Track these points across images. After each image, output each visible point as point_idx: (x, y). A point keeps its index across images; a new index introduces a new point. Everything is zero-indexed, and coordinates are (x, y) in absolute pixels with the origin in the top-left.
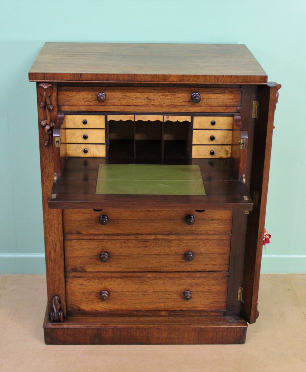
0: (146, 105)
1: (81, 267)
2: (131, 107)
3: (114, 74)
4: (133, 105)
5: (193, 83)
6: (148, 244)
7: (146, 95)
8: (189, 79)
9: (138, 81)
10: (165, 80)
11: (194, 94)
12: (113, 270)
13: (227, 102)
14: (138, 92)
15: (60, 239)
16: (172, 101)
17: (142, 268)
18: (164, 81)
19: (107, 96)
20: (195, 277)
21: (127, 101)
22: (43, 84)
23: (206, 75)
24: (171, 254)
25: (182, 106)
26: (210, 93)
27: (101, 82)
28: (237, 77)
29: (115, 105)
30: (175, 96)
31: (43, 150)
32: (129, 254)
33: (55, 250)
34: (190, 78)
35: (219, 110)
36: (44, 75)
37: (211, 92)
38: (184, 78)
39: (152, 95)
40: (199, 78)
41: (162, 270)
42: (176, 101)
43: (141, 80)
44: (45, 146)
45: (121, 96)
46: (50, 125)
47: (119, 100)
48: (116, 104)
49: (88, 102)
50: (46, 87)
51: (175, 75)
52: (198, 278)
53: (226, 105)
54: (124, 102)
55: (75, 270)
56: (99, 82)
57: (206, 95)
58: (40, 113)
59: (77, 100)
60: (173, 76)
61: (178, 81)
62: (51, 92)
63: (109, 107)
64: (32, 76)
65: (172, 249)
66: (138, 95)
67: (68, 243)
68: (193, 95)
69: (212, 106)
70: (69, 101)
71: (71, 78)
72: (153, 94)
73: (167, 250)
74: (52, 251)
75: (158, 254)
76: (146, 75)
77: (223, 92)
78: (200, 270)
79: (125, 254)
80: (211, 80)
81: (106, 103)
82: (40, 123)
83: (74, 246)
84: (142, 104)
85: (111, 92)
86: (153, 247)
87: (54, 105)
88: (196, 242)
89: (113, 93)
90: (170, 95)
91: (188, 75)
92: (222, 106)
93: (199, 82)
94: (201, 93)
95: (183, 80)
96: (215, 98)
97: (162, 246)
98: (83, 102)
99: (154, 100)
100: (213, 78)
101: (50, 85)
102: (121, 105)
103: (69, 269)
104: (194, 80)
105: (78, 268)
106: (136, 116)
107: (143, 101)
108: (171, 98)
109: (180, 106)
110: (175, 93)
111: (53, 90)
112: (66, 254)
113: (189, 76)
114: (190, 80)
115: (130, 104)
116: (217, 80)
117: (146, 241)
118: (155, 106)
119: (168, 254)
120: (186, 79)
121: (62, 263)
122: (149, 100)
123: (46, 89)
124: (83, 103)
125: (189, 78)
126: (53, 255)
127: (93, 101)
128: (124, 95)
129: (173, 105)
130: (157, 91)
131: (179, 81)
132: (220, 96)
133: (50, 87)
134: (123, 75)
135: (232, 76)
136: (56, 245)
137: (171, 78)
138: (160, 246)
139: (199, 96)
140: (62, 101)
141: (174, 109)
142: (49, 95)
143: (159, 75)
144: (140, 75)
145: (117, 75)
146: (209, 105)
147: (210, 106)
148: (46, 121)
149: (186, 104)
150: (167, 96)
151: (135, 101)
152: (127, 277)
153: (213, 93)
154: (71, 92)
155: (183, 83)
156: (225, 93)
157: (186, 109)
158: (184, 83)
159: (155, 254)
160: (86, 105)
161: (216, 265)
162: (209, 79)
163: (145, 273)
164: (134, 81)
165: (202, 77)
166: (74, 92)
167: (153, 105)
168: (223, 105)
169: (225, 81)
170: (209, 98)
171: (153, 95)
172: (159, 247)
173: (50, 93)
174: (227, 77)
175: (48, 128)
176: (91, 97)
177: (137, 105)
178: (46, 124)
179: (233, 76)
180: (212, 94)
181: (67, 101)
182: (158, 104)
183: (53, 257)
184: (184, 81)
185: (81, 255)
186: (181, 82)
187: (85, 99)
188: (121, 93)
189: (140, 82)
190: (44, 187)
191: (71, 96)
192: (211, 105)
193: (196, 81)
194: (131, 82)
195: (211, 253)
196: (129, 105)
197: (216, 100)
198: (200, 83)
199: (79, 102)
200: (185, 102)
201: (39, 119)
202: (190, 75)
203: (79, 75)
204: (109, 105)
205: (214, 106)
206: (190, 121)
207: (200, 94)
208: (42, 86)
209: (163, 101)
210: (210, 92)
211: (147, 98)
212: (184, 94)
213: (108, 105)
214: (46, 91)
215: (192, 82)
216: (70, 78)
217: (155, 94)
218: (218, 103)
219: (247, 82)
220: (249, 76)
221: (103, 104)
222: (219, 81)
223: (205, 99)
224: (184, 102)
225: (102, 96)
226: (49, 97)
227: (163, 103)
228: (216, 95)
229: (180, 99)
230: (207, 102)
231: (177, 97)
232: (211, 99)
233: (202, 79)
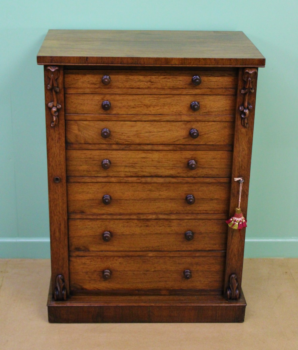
0: (149, 88)
1: (84, 247)
2: (134, 89)
3: (118, 58)
4: (136, 87)
5: (194, 66)
6: (149, 223)
7: (148, 78)
8: (190, 62)
9: (141, 64)
10: (167, 63)
11: (195, 76)
12: (116, 249)
13: (227, 85)
14: (141, 75)
15: (64, 219)
16: (174, 83)
17: (143, 248)
18: (166, 64)
19: (111, 79)
20: (195, 257)
21: (130, 84)
22: (51, 68)
23: (207, 58)
24: (172, 234)
25: (183, 88)
26: (210, 76)
27: (106, 65)
28: (236, 60)
29: (119, 88)
31: (49, 131)
32: (131, 233)
33: (60, 229)
34: (191, 61)
35: (219, 92)
36: (52, 59)
37: (211, 74)
38: (185, 61)
39: (154, 78)
40: (200, 61)
41: (163, 250)
42: (177, 84)
43: (144, 63)
44: (52, 127)
45: (124, 79)
46: (56, 107)
47: (122, 83)
48: (120, 86)
49: (93, 85)
50: (53, 70)
51: (176, 58)
52: (198, 257)
53: (225, 87)
54: (128, 85)
55: (78, 249)
56: (104, 65)
57: (206, 78)
58: (47, 95)
59: (83, 82)
61: (179, 64)
63: (113, 89)
64: (40, 60)
65: (173, 228)
66: (141, 78)
67: (72, 223)
68: (193, 78)
69: (211, 89)
70: (75, 84)
71: (78, 61)
72: (156, 77)
73: (168, 230)
74: (57, 230)
75: (159, 234)
76: (149, 58)
77: (223, 75)
78: (200, 249)
79: (128, 233)
80: (212, 63)
81: (110, 86)
82: (47, 105)
83: (77, 226)
84: (144, 87)
85: (115, 75)
86: (154, 226)
87: (61, 87)
88: (196, 222)
89: (117, 76)
90: (172, 78)
91: (190, 58)
92: (222, 88)
93: (200, 65)
95: (184, 63)
96: (215, 81)
97: (163, 226)
98: (88, 85)
99: (156, 83)
100: (213, 61)
101: (57, 68)
102: (124, 88)
103: (73, 248)
104: (195, 63)
105: (81, 247)
107: (146, 83)
108: (172, 81)
109: (181, 89)
110: (176, 76)
111: (60, 73)
112: (70, 233)
113: (191, 59)
114: (191, 63)
115: (134, 87)
116: (217, 63)
117: (148, 220)
118: (158, 88)
119: (169, 234)
120: (187, 62)
121: (66, 242)
122: (152, 82)
123: (53, 72)
124: (89, 86)
125: (190, 61)
126: (57, 234)
127: (97, 84)
128: (127, 78)
129: (174, 88)
130: (159, 74)
132: (220, 79)
133: (57, 70)
134: (127, 58)
135: (231, 59)
136: (60, 224)
137: (173, 61)
138: (161, 225)
139: (200, 79)
140: (68, 84)
141: (175, 91)
142: (56, 78)
143: (162, 58)
144: (143, 58)
145: (122, 58)
146: (209, 87)
147: (210, 89)
148: (53, 103)
149: (187, 86)
150: (169, 79)
151: (138, 83)
152: (128, 256)
153: (213, 76)
154: (77, 75)
157: (187, 91)
158: (185, 66)
159: (156, 234)
160: (91, 88)
161: (216, 244)
162: (209, 62)
163: (146, 253)
164: (138, 64)
165: (203, 60)
166: (79, 75)
167: (155, 88)
168: (222, 87)
169: (224, 64)
170: (209, 81)
171: (155, 78)
172: (160, 226)
173: (57, 76)
174: (227, 60)
175: (54, 109)
176: (96, 79)
177: (140, 87)
178: (53, 106)
179: (233, 59)
180: (212, 77)
181: (72, 84)
182: (160, 87)
183: (57, 236)
184: (186, 64)
185: (84, 235)
186: (182, 65)
187: (90, 82)
188: (125, 76)
189: (143, 65)
190: (50, 167)
191: (76, 79)
192: (211, 88)
193: (197, 64)
194: (134, 65)
195: (211, 233)
197: (216, 83)
199: (85, 85)
200: (186, 85)
201: (46, 101)
203: (85, 58)
204: (113, 88)
205: (213, 89)
207: (201, 77)
208: (49, 70)
209: (165, 83)
210: (210, 75)
211: (150, 81)
212: (185, 77)
213: (112, 87)
214: (53, 74)
215: (193, 65)
216: (77, 61)
217: (157, 77)
218: (218, 85)
220: (248, 59)
221: (107, 87)
222: (219, 64)
223: (205, 82)
224: (185, 84)
225: (106, 79)
226: (56, 80)
227: (165, 85)
228: (216, 78)
229: (181, 82)
230: (207, 84)
231: (179, 80)
232: (211, 81)
233: (203, 62)
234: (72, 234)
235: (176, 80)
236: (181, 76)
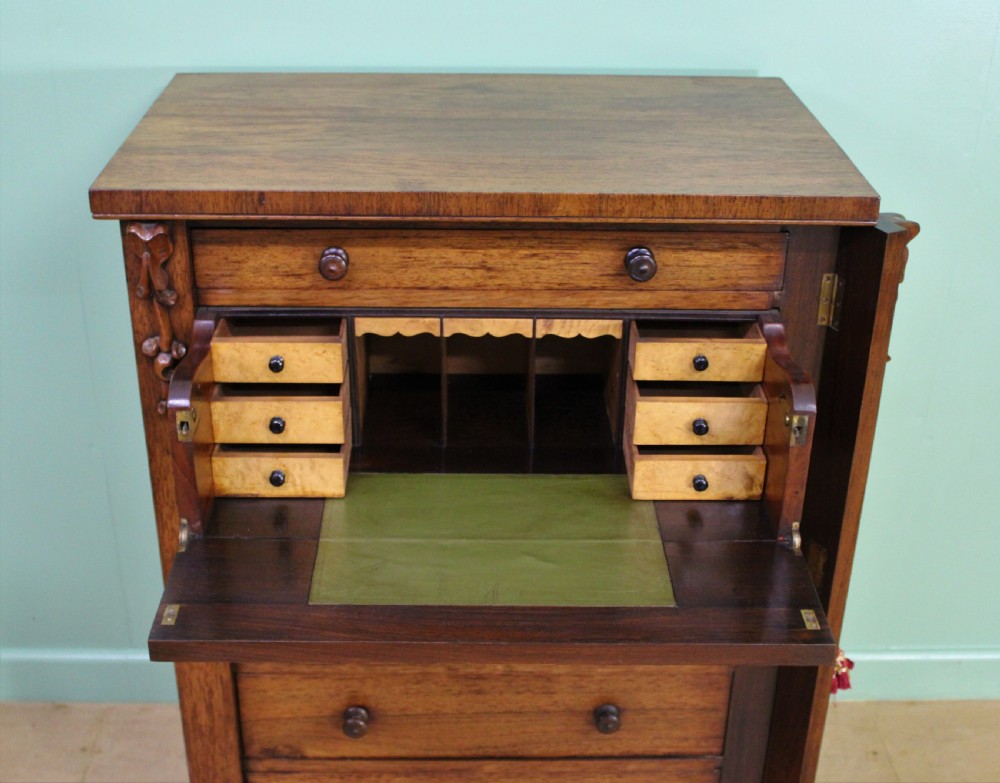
0: (478, 287)
1: (287, 746)
2: (431, 293)
3: (370, 194)
4: (436, 286)
5: (632, 220)
6: (485, 685)
7: (477, 256)
8: (619, 207)
9: (449, 215)
10: (539, 211)
11: (634, 251)
12: (384, 752)
13: (741, 278)
14: (454, 247)
15: (221, 677)
16: (563, 273)
17: (468, 749)
18: (536, 214)
19: (352, 260)
20: (625, 772)
21: (416, 276)
22: (140, 228)
23: (678, 196)
24: (555, 712)
25: (594, 289)
26: (684, 250)
27: (328, 218)
28: (780, 200)
29: (377, 287)
30: (572, 258)
31: (155, 426)
32: (430, 712)
33: (210, 708)
34: (624, 203)
35: (714, 301)
36: (141, 198)
37: (690, 244)
38: (604, 206)
39: (495, 256)
40: (654, 204)
41: (526, 753)
42: (574, 274)
43: (461, 212)
44: (160, 416)
45: (395, 260)
46: (169, 352)
47: (390, 272)
48: (382, 283)
49: (292, 279)
50: (147, 237)
51: (572, 195)
52: (633, 772)
53: (735, 285)
54: (408, 277)
55: (272, 753)
56: (321, 218)
57: (674, 255)
58: (137, 316)
59: (257, 271)
60: (567, 197)
61: (582, 214)
62: (167, 249)
63: (358, 293)
64: (102, 202)
65: (556, 697)
66: (453, 255)
67: (245, 684)
68: (630, 253)
69: (689, 290)
70: (230, 276)
71: (230, 205)
72: (502, 251)
73: (543, 702)
74: (202, 708)
75: (516, 713)
76: (478, 196)
77: (729, 244)
78: (639, 750)
79: (420, 710)
80: (694, 213)
81: (350, 281)
82: (138, 346)
83: (265, 691)
84: (464, 283)
85: (364, 246)
86: (501, 693)
87: (181, 289)
88: (629, 680)
89: (371, 251)
90: (557, 254)
91: (619, 196)
92: (724, 288)
93: (652, 217)
94: (657, 248)
95: (600, 211)
96: (702, 263)
97: (529, 691)
98: (274, 278)
99: (502, 271)
100: (699, 205)
101: (161, 231)
102: (397, 288)
103: (254, 749)
104: (637, 212)
105: (281, 748)
106: (445, 320)
107: (469, 273)
108: (558, 265)
109: (587, 289)
110: (572, 248)
111: (174, 242)
112: (244, 710)
113: (622, 197)
114: (622, 211)
115: (428, 284)
116: (714, 212)
117: (480, 677)
118: (509, 289)
119: (548, 712)
120: (611, 209)
121: (233, 738)
122: (489, 269)
123: (147, 243)
124: (277, 281)
125: (621, 204)
126: (203, 719)
127: (306, 274)
128: (406, 254)
129: (566, 287)
130: (515, 243)
131: (586, 214)
132: (719, 259)
133: (160, 234)
134: (402, 195)
135: (762, 197)
136: (211, 692)
137: (562, 204)
138: (521, 690)
139: (651, 260)
140: (208, 275)
141: (568, 299)
142: (163, 260)
143: (521, 196)
144: (457, 196)
145: (381, 196)
146: (680, 285)
147: (685, 290)
148: (157, 338)
149: (607, 281)
150: (548, 258)
151: (443, 273)
152: (425, 772)
153: (696, 249)
154: (236, 248)
155: (599, 220)
156: (735, 248)
157: (607, 298)
158: (604, 220)
159: (506, 712)
160: (286, 288)
161: (686, 739)
162: (685, 207)
163: (478, 763)
164: (438, 215)
165: (663, 201)
166: (244, 248)
167: (499, 288)
168: (725, 286)
169: (739, 215)
170: (682, 264)
171: (501, 254)
172: (519, 693)
173: (164, 253)
174: (748, 201)
175: (163, 360)
176: (300, 261)
177: (450, 285)
178: (158, 351)
179: (767, 198)
180: (693, 252)
181: (222, 275)
182: (516, 283)
183: (203, 723)
184: (604, 214)
185: (287, 716)
186: (592, 217)
187: (280, 269)
188: (397, 250)
189: (456, 219)
190: (166, 532)
191: (234, 258)
192: (688, 287)
193: (644, 215)
194: (427, 218)
195: (673, 709)
196: (422, 285)
197: (704, 271)
198: (658, 221)
199: (261, 279)
200: (604, 278)
201: (136, 332)
202: (624, 196)
203: (256, 198)
204: (358, 289)
205: (696, 290)
206: (618, 335)
207: (654, 252)
208: (134, 235)
209: (533, 272)
210: (685, 247)
211: (483, 266)
212: (601, 253)
213: (356, 286)
214: (149, 250)
215: (630, 217)
216: (227, 207)
217: (507, 251)
218: (712, 279)
219: (811, 218)
220: (821, 198)
221: (340, 284)
222: (721, 215)
223: (668, 269)
224: (602, 275)
225: (334, 261)
226: (165, 265)
227: (532, 278)
228: (707, 255)
229: (587, 268)
230: (676, 276)
231: (580, 261)
232: (690, 266)
233: (664, 207)
234: (249, 712)
235: (571, 261)
236: (587, 249)
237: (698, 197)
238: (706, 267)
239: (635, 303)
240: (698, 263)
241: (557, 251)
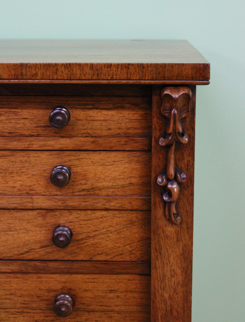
5: (43, 81)
8: (34, 72)
13: (129, 129)
16: (11, 125)
23: (73, 64)
25: (32, 136)
26: (90, 109)
30: (16, 115)
34: (37, 69)
35: (112, 144)
37: (93, 105)
38: (24, 71)
40: (57, 69)
42: (18, 126)
53: (125, 133)
57: (83, 113)
61: (10, 77)
69: (95, 137)
90: (6, 112)
91: (33, 64)
92: (118, 135)
93: (57, 79)
94: (72, 108)
95: (22, 75)
96: (102, 118)
100: (87, 70)
104: (46, 75)
108: (7, 120)
109: (27, 136)
113: (36, 66)
114: (36, 75)
116: (98, 75)
120: (29, 74)
125: (35, 70)
129: (13, 135)
131: (13, 77)
132: (113, 115)
135: (129, 64)
141: (15, 143)
146: (89, 134)
147: (92, 137)
149: (40, 131)
153: (97, 108)
155: (22, 81)
156: (123, 108)
157: (41, 143)
158: (25, 81)
162: (78, 72)
165: (63, 67)
168: (119, 134)
169: (115, 77)
170: (89, 119)
179: (133, 65)
180: (95, 111)
184: (25, 77)
186: (17, 79)
192: (94, 135)
193: (51, 78)
197: (104, 123)
198: (60, 82)
200: (39, 129)
202: (37, 64)
205: (100, 137)
207: (70, 111)
210: (90, 107)
212: (35, 112)
215: (42, 79)
218: (110, 129)
222: (102, 77)
223: (80, 122)
224: (37, 127)
228: (105, 112)
229: (26, 121)
230: (85, 127)
231: (21, 117)
232: (94, 120)
233: (64, 72)
235: (16, 117)
236: (25, 109)
237: (86, 65)
238: (105, 121)
239: (60, 146)
240: (99, 118)
241: (6, 110)
